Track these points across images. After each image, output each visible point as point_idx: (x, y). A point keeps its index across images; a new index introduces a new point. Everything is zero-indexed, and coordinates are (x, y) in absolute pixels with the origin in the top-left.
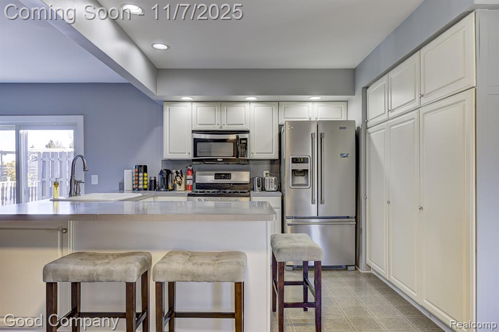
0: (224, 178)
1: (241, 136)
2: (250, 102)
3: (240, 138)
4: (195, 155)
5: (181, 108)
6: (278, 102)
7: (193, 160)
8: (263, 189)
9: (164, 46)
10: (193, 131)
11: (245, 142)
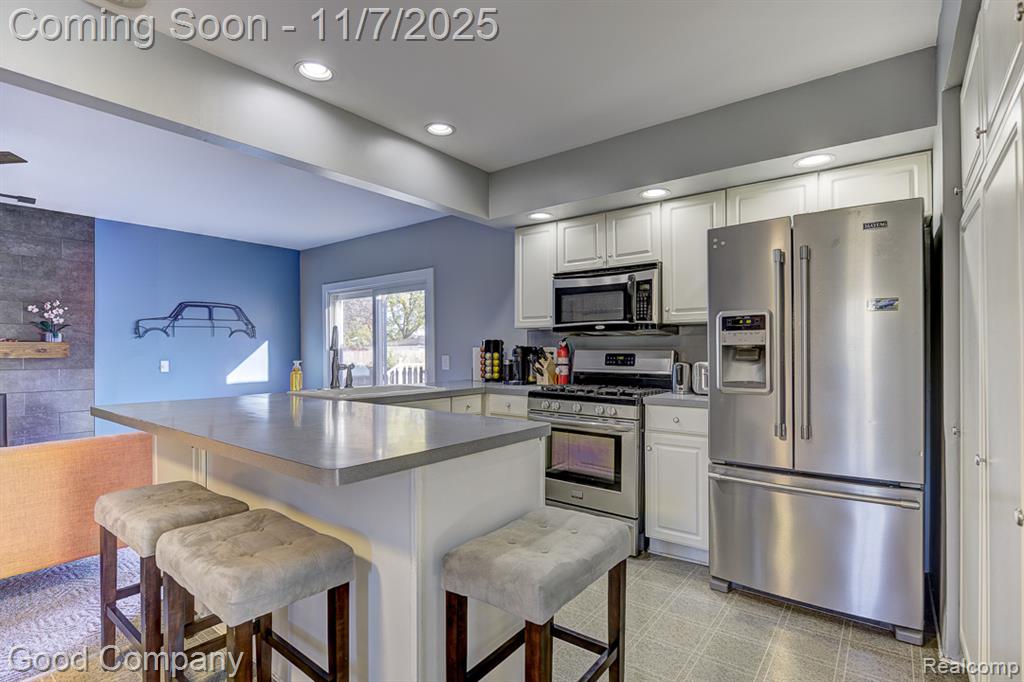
0: (624, 363)
1: (639, 276)
2: (662, 201)
3: (637, 279)
4: (558, 319)
5: (539, 235)
6: (725, 189)
7: (555, 330)
8: (691, 390)
9: (445, 127)
10: (556, 275)
11: (647, 287)
